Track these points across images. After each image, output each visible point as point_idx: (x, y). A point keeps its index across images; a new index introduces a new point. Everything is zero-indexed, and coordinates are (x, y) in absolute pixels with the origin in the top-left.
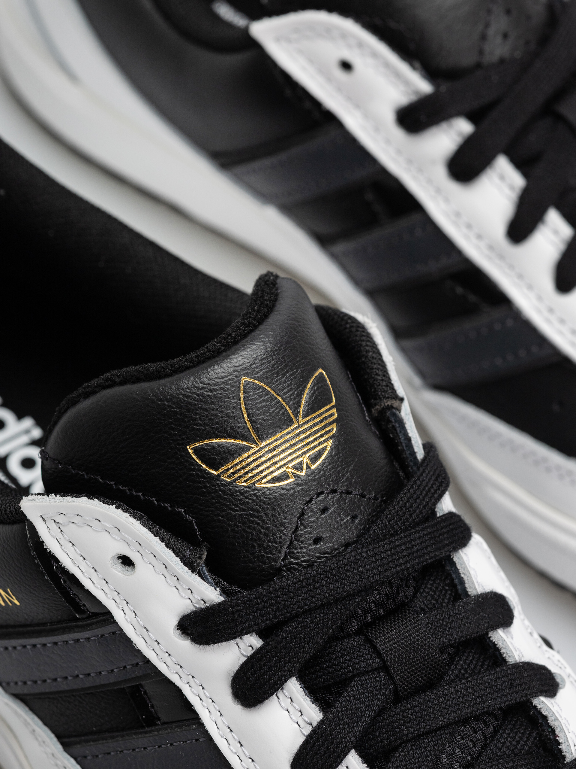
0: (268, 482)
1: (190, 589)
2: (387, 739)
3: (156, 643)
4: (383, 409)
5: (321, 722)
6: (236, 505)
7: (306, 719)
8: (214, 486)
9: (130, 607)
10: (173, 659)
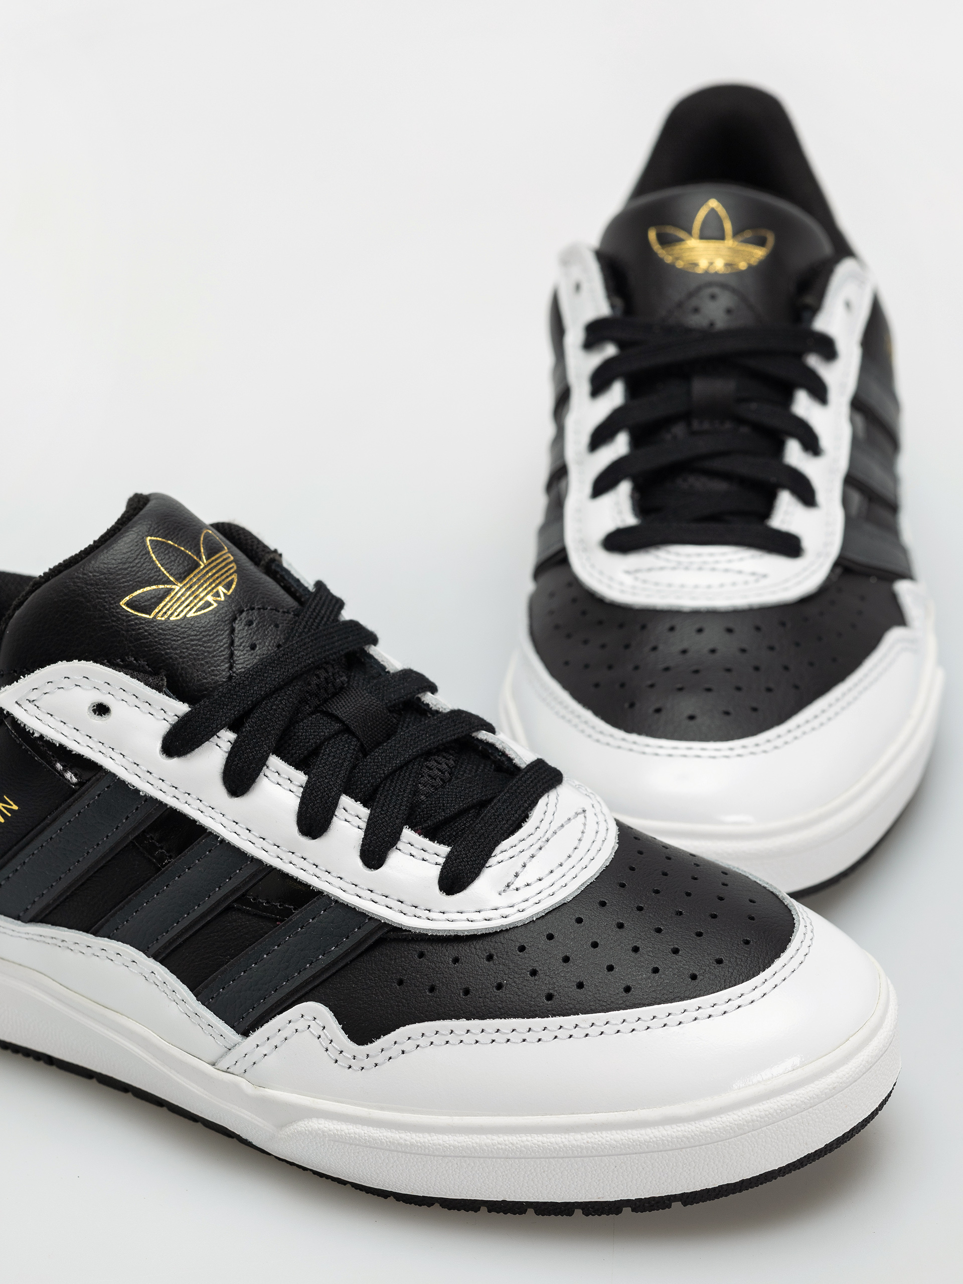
0: (196, 612)
1: (162, 709)
2: (369, 783)
3: (149, 774)
4: (268, 563)
5: (308, 782)
6: (177, 636)
7: (297, 783)
8: (152, 627)
9: (117, 751)
10: (168, 782)
